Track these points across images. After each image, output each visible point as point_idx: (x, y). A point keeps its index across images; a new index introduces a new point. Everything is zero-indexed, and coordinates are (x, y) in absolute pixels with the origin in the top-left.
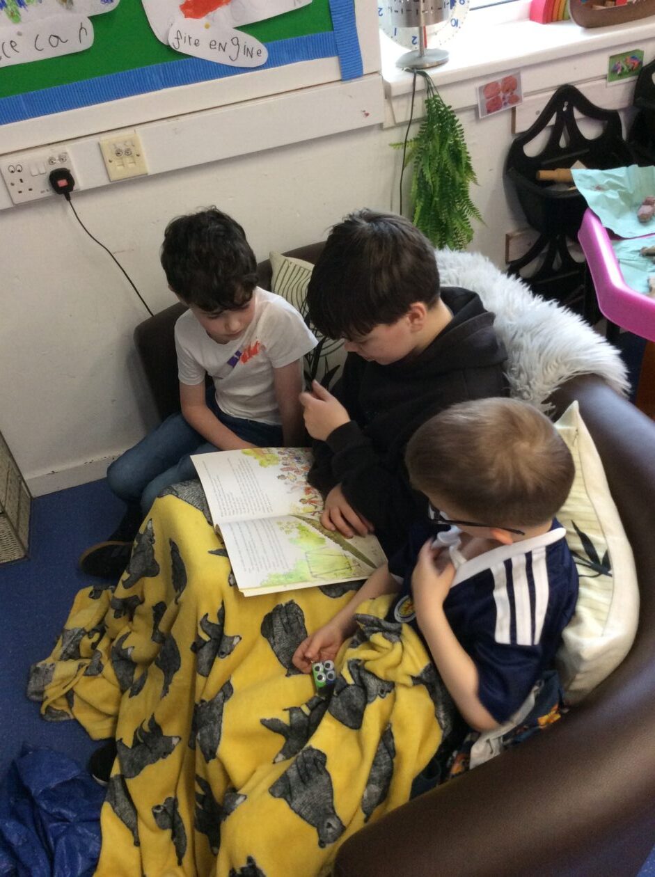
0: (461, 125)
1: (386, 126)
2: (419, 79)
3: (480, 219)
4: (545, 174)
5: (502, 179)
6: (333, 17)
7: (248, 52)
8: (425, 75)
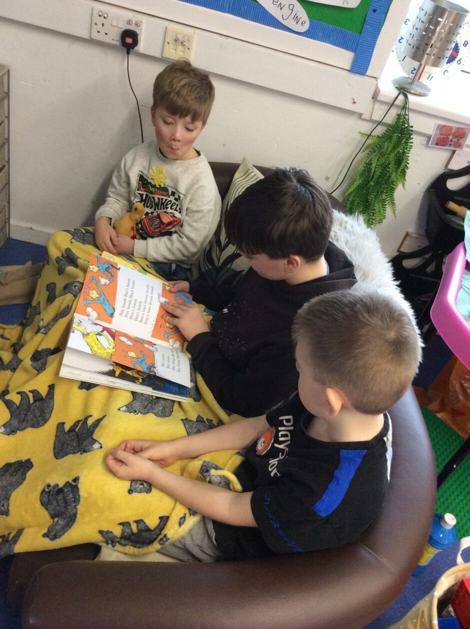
0: (412, 143)
1: (363, 117)
2: (401, 97)
3: (394, 212)
4: (452, 205)
5: (423, 194)
6: (365, 25)
7: (297, 19)
8: (406, 97)
